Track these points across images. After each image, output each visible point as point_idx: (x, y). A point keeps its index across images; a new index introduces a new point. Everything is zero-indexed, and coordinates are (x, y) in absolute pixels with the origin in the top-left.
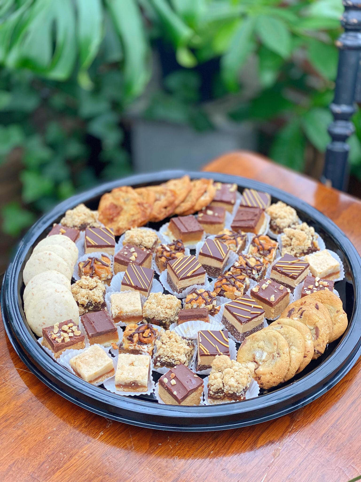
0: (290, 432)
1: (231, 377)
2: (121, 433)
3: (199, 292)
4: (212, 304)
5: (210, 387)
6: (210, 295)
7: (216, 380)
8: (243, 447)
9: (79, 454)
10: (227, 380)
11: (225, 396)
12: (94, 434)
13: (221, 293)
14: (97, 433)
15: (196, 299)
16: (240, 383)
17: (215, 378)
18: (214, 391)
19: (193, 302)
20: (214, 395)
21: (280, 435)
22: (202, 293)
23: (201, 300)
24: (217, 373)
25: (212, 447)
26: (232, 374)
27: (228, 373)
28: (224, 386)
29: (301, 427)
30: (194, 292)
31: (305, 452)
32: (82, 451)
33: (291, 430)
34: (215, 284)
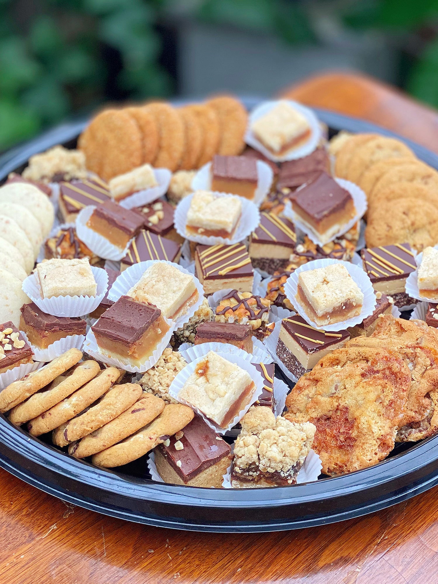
0: (378, 544)
1: (272, 444)
2: (87, 528)
3: (241, 298)
4: (260, 318)
5: (236, 460)
6: (259, 303)
7: (246, 449)
8: (293, 565)
9: (12, 559)
10: (265, 449)
11: (262, 476)
12: (41, 528)
13: (280, 301)
14: (46, 525)
15: (234, 309)
16: (287, 454)
17: (245, 445)
18: (241, 466)
19: (229, 313)
20: (242, 474)
21: (361, 548)
22: (246, 300)
23: (242, 310)
24: (250, 436)
25: (239, 562)
26: (274, 439)
27: (268, 437)
28: (259, 459)
29: (399, 536)
30: (233, 297)
31: (401, 580)
32: (17, 554)
33: (380, 540)
34: (269, 285)
